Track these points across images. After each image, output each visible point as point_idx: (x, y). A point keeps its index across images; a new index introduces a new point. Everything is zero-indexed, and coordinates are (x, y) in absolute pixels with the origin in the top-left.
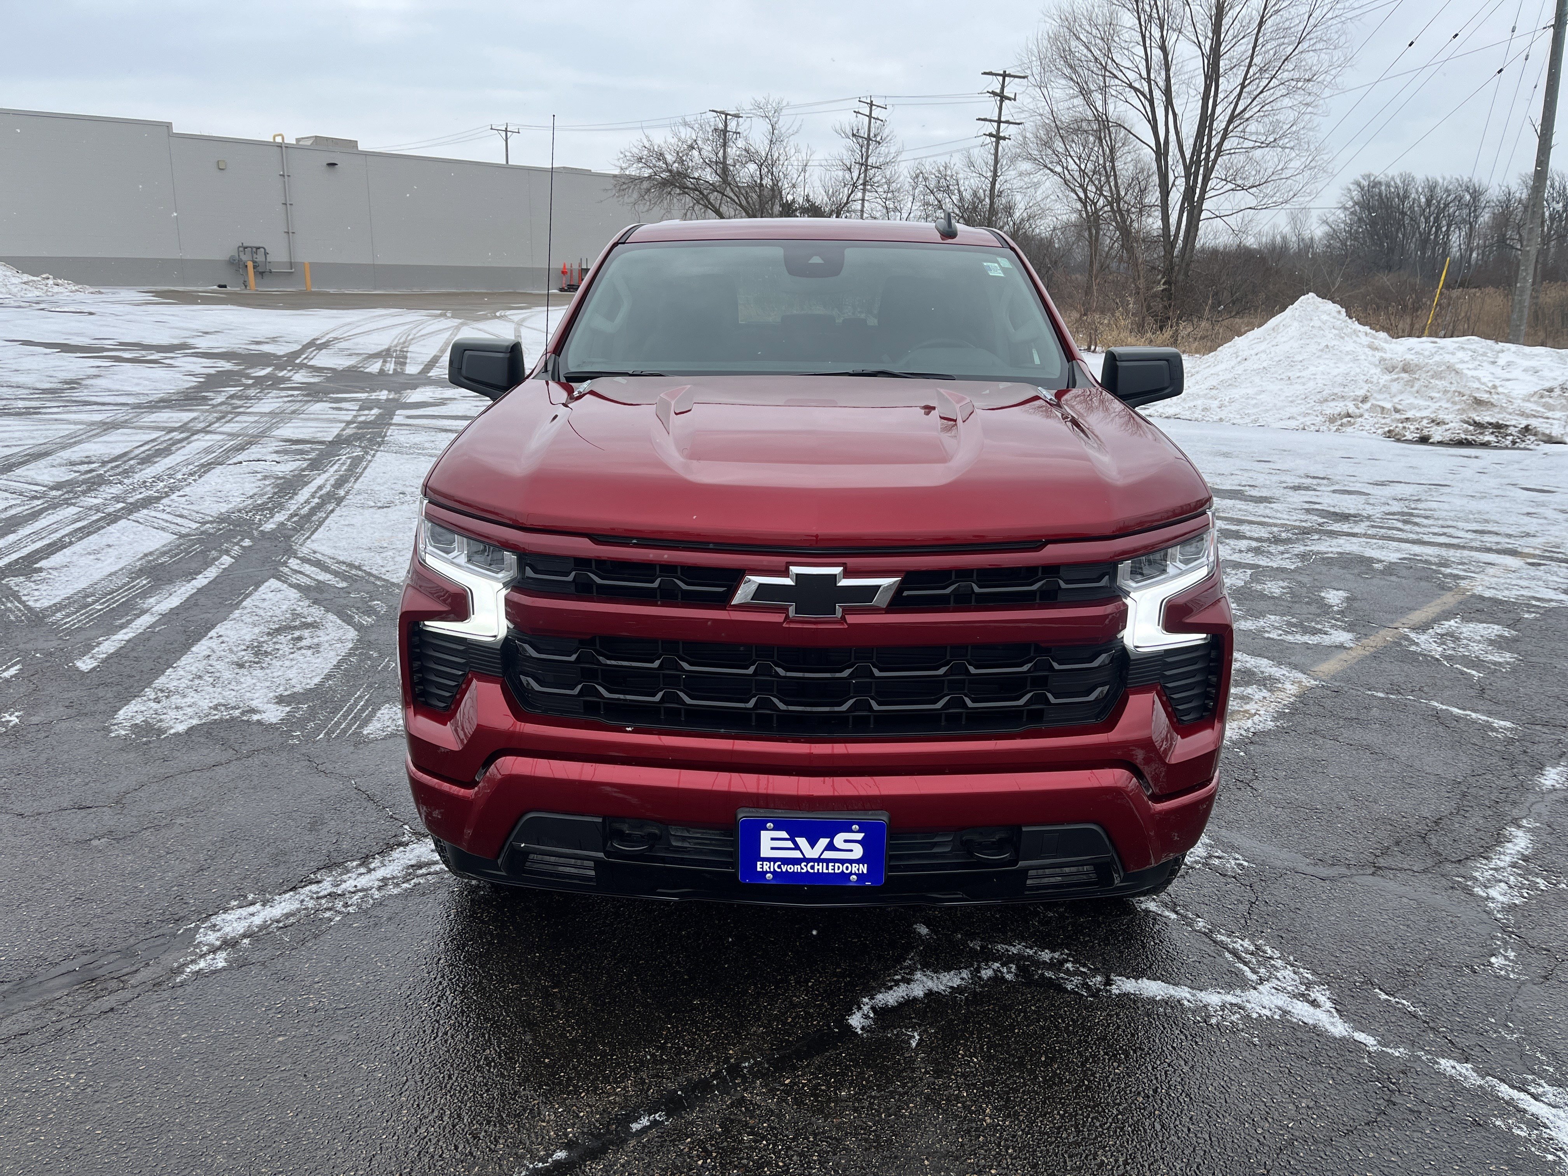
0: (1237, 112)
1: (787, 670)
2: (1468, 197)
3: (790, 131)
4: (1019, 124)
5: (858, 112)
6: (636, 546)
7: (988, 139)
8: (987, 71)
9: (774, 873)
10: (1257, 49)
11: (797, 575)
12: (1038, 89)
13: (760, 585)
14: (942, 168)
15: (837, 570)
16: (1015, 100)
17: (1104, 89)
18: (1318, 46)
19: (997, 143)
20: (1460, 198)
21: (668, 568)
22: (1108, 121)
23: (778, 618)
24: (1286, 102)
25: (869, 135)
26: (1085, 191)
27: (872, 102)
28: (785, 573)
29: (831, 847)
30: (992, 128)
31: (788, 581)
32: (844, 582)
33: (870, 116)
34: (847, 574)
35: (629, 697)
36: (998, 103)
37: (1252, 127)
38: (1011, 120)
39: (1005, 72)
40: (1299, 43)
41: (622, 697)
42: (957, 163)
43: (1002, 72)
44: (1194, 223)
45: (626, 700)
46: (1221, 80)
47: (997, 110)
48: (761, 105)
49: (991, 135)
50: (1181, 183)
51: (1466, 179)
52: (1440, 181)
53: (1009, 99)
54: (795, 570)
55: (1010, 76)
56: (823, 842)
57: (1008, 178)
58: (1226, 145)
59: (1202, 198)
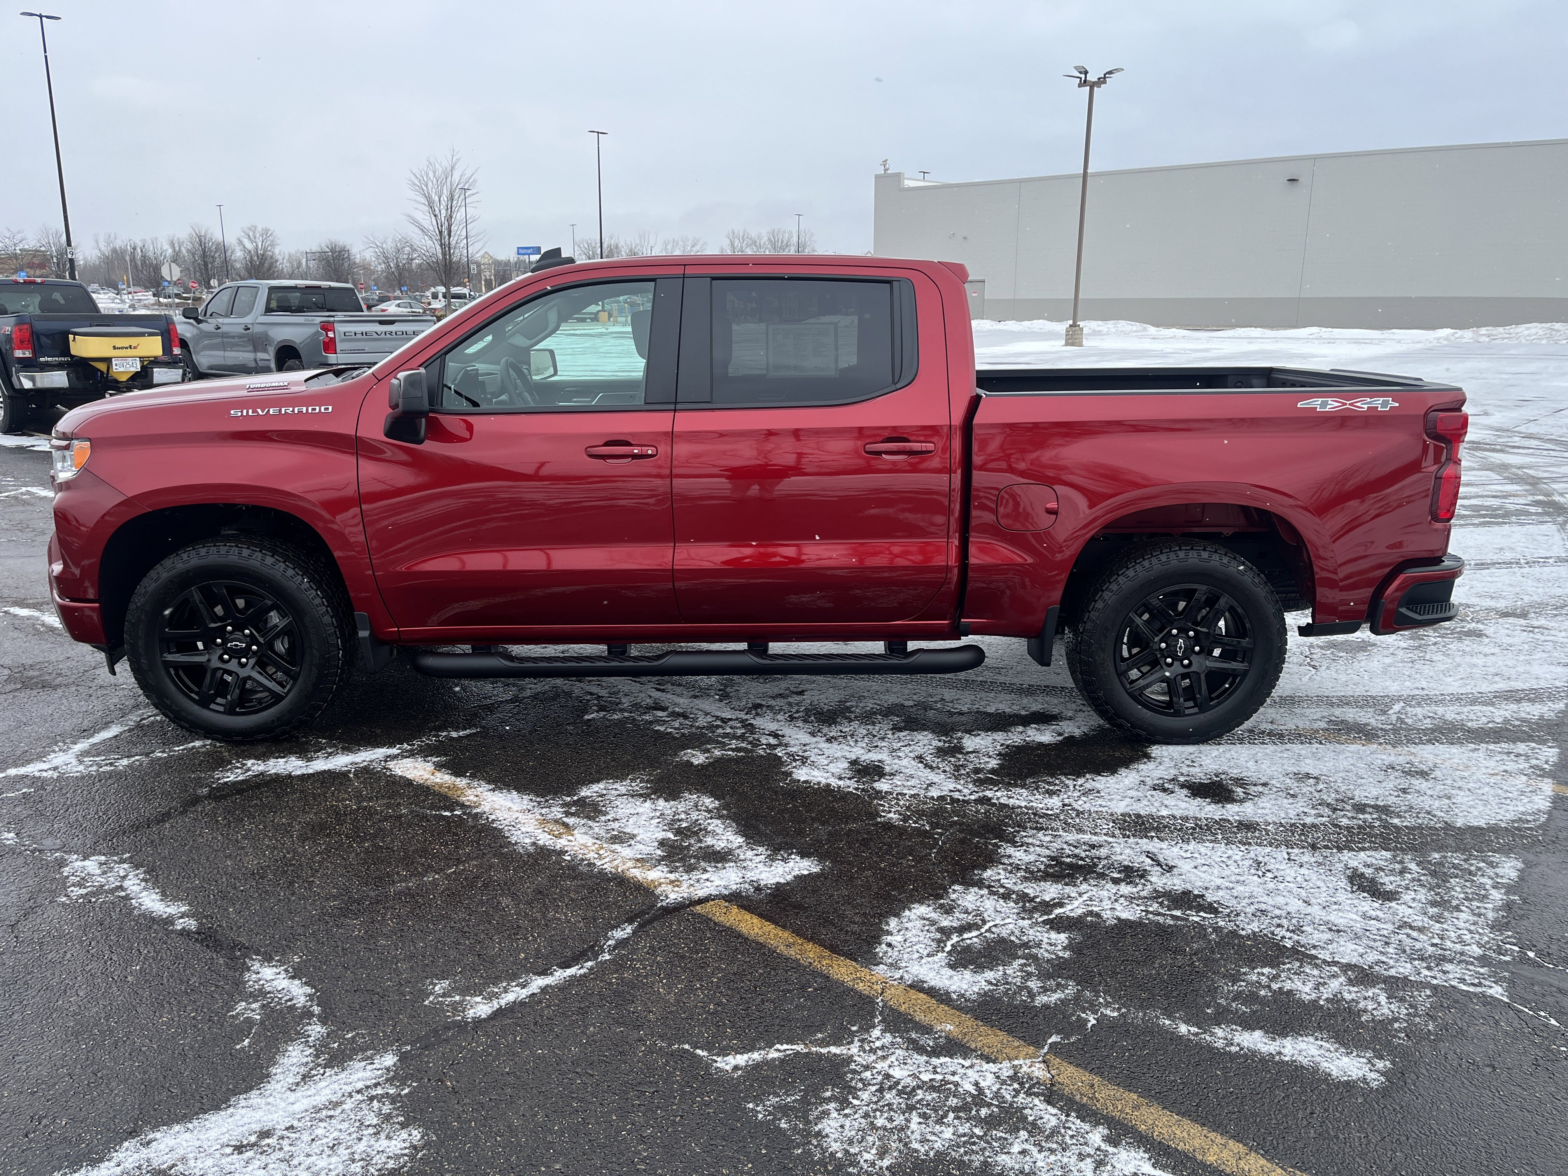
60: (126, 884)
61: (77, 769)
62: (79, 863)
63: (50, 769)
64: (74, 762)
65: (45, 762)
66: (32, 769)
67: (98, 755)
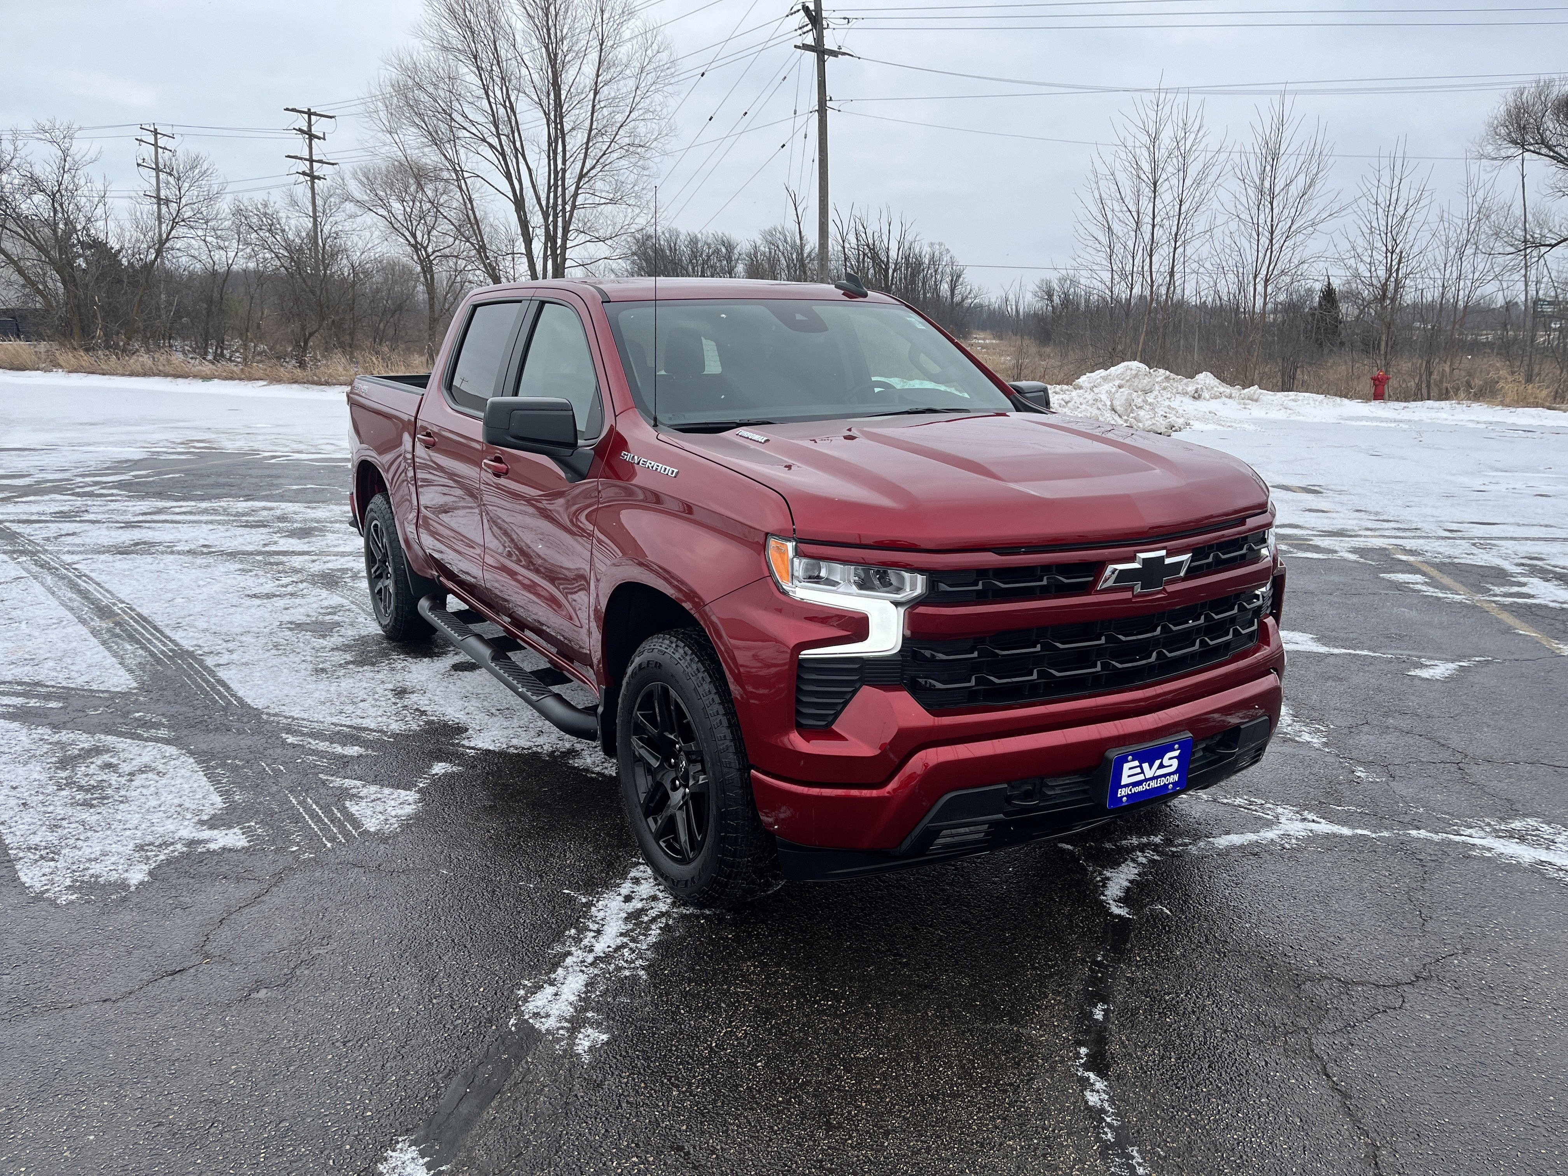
0: (585, 170)
1: (1125, 636)
2: (724, 250)
3: (87, 158)
4: (333, 164)
5: (141, 140)
6: (1025, 553)
7: (302, 178)
8: (290, 108)
9: (1128, 796)
10: (596, 114)
11: (1144, 559)
12: (388, 135)
13: (1121, 571)
14: (260, 206)
15: (1163, 553)
16: (324, 139)
17: (454, 139)
18: (647, 116)
19: (313, 183)
20: (717, 251)
21: (1046, 568)
22: (462, 171)
23: (1128, 595)
24: (623, 162)
25: (157, 163)
26: (414, 236)
27: (156, 130)
28: (1132, 559)
29: (1161, 766)
30: (304, 166)
31: (1136, 565)
32: (1168, 561)
33: (156, 145)
34: (1169, 555)
35: (1014, 680)
36: (307, 141)
37: (599, 185)
38: (325, 160)
39: (309, 110)
40: (631, 112)
41: (1009, 680)
42: (278, 202)
43: (306, 110)
44: (560, 271)
45: (1013, 682)
46: (567, 138)
47: (308, 149)
48: (47, 128)
49: (304, 173)
50: (540, 232)
51: (720, 235)
52: (699, 236)
53: (319, 138)
54: (1142, 556)
55: (315, 114)
56: (1158, 762)
57: (338, 219)
58: (580, 200)
59: (564, 247)
60: (1290, 722)
61: (1285, 812)
62: (1315, 740)
63: (1309, 821)
64: (1283, 820)
65: (1311, 831)
66: (1324, 827)
67: (1260, 818)
